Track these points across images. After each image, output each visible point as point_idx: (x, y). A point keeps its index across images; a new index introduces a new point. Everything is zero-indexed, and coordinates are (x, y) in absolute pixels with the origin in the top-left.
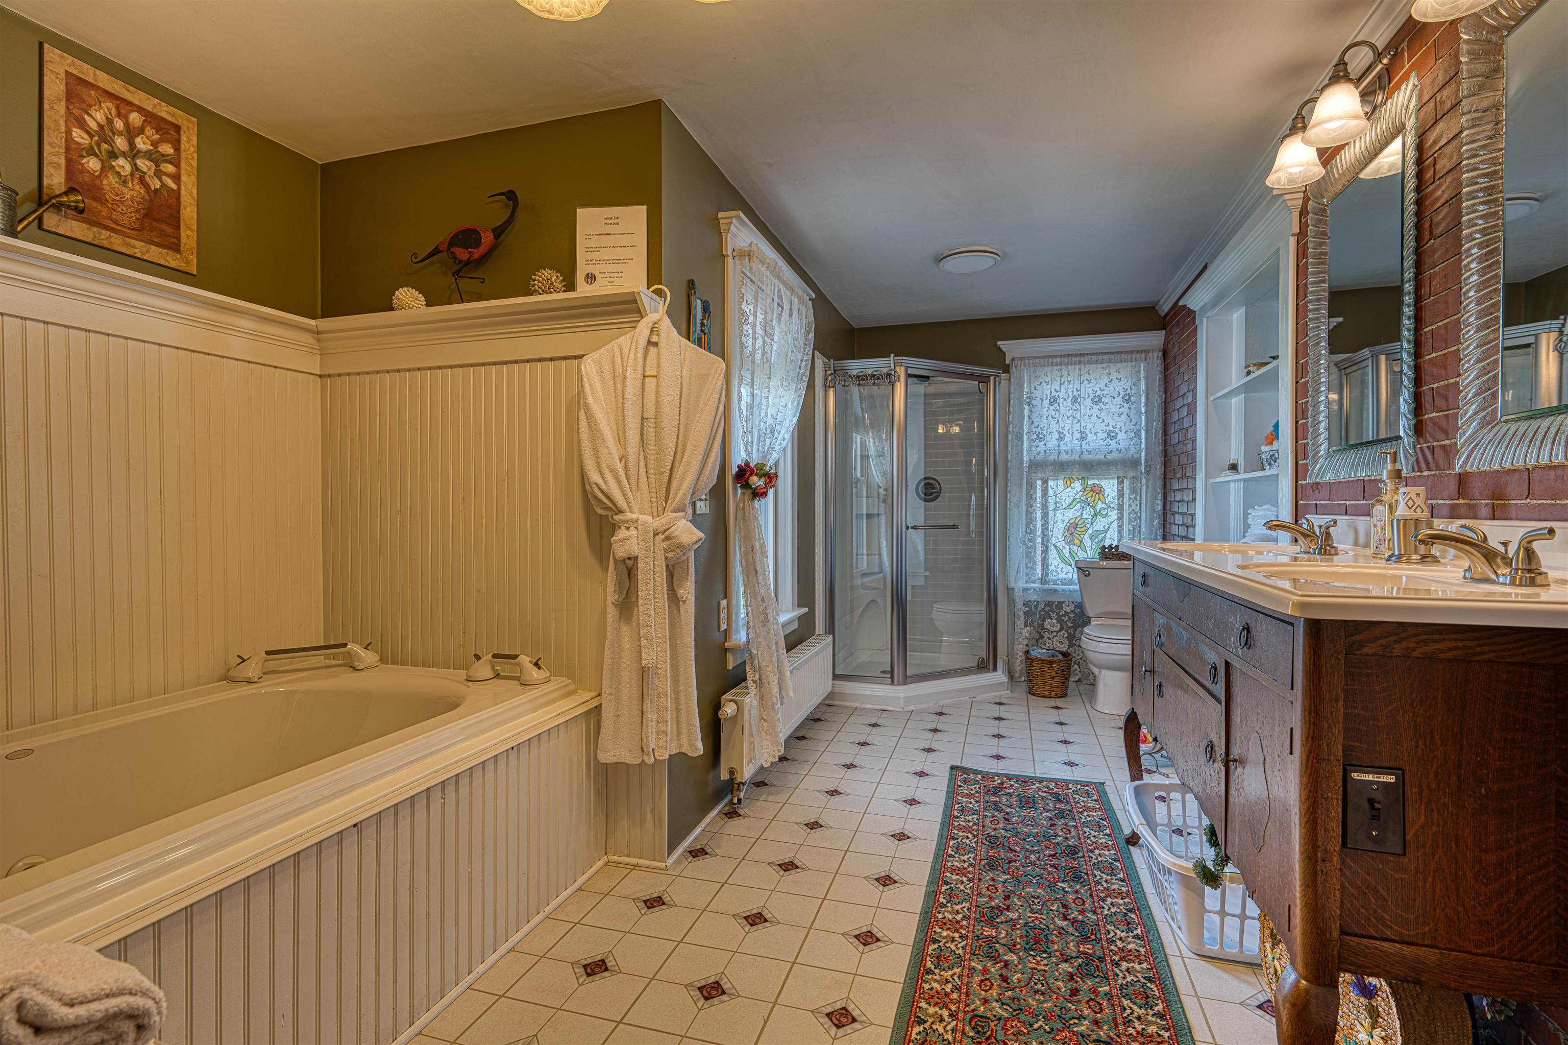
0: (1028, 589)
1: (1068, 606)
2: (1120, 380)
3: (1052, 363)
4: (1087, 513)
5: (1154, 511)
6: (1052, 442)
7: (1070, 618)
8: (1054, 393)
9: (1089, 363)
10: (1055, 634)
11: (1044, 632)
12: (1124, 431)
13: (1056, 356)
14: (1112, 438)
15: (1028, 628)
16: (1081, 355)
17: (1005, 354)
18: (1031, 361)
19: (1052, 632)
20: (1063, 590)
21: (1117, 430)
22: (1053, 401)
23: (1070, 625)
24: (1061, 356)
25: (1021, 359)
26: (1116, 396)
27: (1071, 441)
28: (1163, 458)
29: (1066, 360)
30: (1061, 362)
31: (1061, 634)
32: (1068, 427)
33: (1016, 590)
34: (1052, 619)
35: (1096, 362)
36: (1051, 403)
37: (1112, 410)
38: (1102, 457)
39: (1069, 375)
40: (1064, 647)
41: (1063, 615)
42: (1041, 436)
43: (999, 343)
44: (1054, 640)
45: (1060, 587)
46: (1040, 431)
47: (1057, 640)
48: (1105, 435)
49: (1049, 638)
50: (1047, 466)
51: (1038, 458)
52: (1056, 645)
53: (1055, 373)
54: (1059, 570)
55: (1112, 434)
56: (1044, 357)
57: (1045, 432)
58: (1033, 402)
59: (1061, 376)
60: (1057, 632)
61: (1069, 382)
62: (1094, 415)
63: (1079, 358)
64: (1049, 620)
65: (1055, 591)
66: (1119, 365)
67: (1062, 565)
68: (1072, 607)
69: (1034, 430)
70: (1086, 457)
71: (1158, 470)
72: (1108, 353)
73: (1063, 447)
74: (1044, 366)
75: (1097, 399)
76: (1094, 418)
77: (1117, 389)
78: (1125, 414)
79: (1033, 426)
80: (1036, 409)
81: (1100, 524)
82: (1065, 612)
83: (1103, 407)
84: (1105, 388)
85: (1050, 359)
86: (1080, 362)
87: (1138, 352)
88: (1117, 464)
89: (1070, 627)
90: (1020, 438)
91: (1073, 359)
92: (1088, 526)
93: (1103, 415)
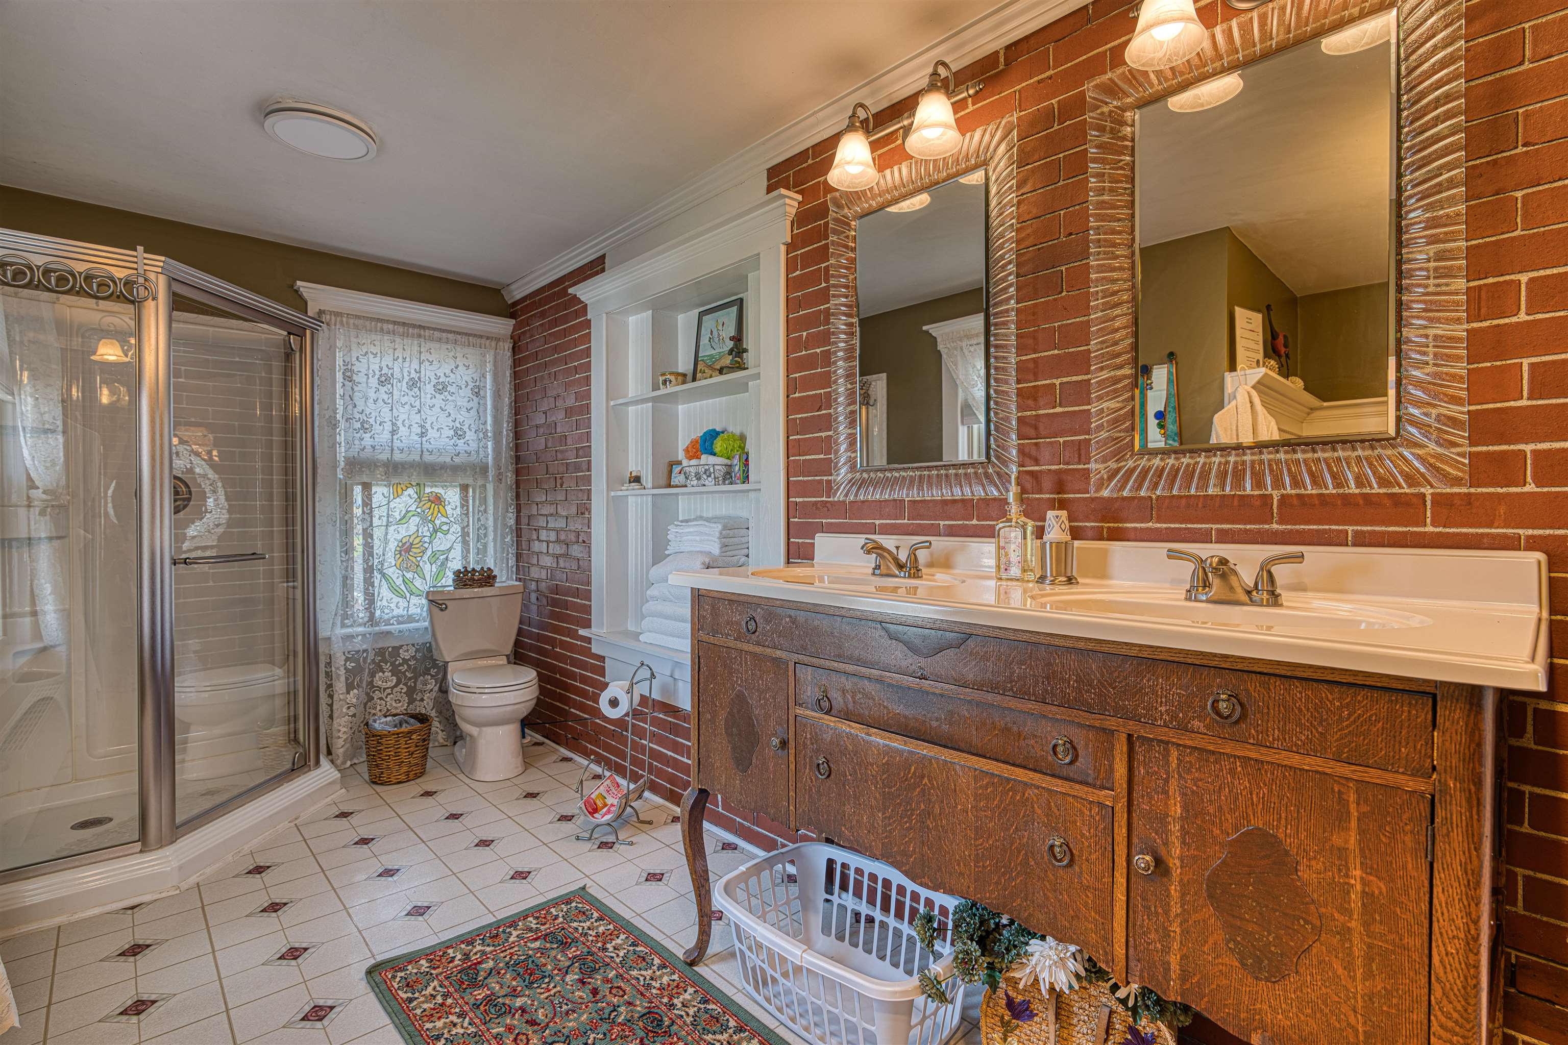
0: (353, 637)
1: (408, 651)
2: (468, 367)
3: (382, 330)
4: (425, 531)
5: (505, 525)
6: (384, 437)
7: (409, 666)
8: (385, 370)
9: (431, 339)
10: (389, 691)
11: (374, 692)
12: (473, 430)
13: (388, 322)
14: (460, 437)
15: (355, 691)
16: (420, 327)
17: (306, 303)
18: (351, 321)
19: (385, 689)
20: (400, 631)
21: (465, 428)
22: (385, 380)
23: (409, 675)
24: (394, 323)
25: (338, 314)
26: (463, 387)
27: (408, 437)
28: (514, 465)
29: (401, 329)
30: (394, 331)
31: (398, 689)
32: (403, 417)
33: (333, 638)
34: (384, 672)
35: (440, 340)
36: (381, 383)
37: (459, 404)
38: (448, 460)
39: (404, 349)
40: (402, 706)
41: (400, 665)
42: (366, 426)
43: (299, 283)
44: (388, 699)
45: (394, 628)
46: (365, 419)
47: (391, 699)
48: (452, 432)
49: (381, 699)
50: (376, 466)
51: (363, 455)
52: (391, 705)
53: (387, 344)
54: (393, 606)
55: (459, 433)
56: (372, 319)
57: (372, 421)
58: (355, 377)
59: (395, 350)
60: (392, 688)
61: (404, 359)
62: (437, 406)
63: (418, 330)
64: (381, 674)
65: (389, 633)
66: (467, 350)
67: (396, 599)
68: (412, 651)
69: (357, 416)
70: (427, 458)
71: (510, 478)
72: (454, 332)
73: (397, 444)
74: (371, 331)
75: (441, 387)
76: (436, 409)
77: (465, 378)
78: (475, 409)
79: (355, 410)
80: (360, 387)
81: (441, 543)
82: (403, 659)
83: (449, 397)
84: (451, 375)
85: (378, 324)
86: (419, 336)
87: (488, 338)
88: (465, 469)
89: (410, 679)
90: (333, 424)
91: (411, 330)
92: (426, 545)
93: (450, 408)
